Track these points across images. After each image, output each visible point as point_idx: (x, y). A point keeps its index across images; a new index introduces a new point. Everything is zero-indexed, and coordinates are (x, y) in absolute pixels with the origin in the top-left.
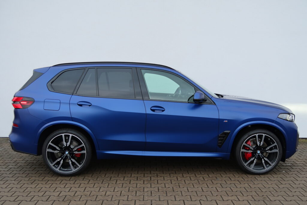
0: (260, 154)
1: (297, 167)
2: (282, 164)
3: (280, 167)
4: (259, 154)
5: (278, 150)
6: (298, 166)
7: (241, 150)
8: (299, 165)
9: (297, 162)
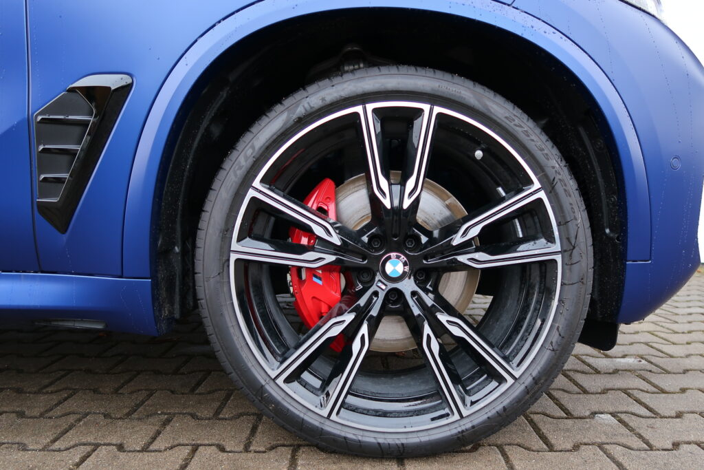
0: (408, 286)
1: (685, 381)
2: (590, 360)
3: (577, 384)
4: (398, 285)
5: (557, 247)
6: (685, 371)
7: (235, 246)
8: (688, 363)
9: (668, 349)
